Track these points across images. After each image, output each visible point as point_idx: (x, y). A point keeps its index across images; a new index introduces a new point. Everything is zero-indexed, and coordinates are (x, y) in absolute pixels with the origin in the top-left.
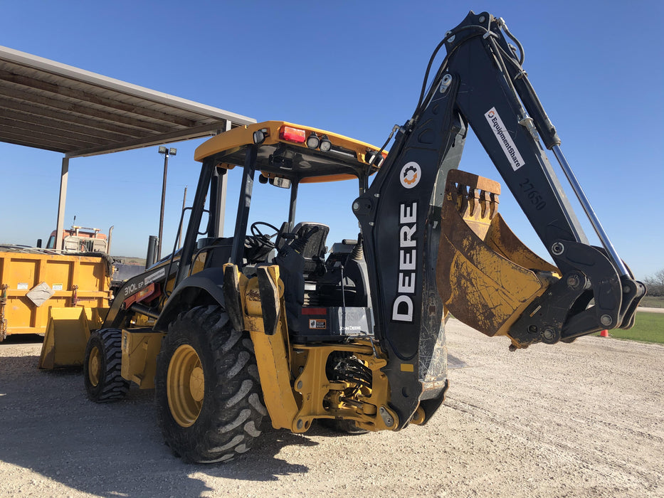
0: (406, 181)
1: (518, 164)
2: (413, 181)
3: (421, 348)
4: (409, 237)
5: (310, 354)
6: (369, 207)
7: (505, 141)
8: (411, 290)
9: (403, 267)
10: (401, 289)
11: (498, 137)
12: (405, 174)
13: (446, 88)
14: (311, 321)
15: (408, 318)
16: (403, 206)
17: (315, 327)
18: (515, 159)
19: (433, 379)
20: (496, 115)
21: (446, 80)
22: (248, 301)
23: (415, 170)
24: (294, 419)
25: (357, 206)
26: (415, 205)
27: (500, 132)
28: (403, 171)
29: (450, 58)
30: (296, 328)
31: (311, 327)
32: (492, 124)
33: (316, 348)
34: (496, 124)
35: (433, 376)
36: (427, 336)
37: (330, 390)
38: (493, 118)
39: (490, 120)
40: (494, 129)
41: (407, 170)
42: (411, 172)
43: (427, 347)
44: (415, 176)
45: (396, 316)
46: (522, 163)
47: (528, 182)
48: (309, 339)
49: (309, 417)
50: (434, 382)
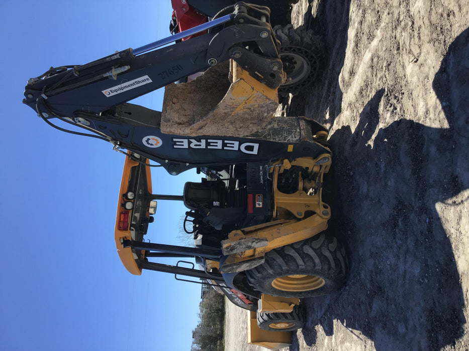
0: (156, 144)
1: (147, 79)
2: (157, 140)
3: (277, 140)
4: (198, 143)
5: (279, 206)
6: (175, 166)
7: (129, 86)
8: (237, 143)
9: (220, 146)
10: (236, 148)
11: (125, 90)
12: (152, 145)
13: (86, 121)
14: (257, 206)
15: (256, 146)
16: (175, 147)
17: (261, 203)
18: (143, 81)
19: (298, 130)
20: (108, 90)
21: (79, 121)
22: (245, 256)
23: (149, 139)
24: (322, 217)
25: (174, 173)
26: (174, 140)
27: (122, 89)
28: (149, 146)
29: (60, 116)
30: (261, 217)
31: (261, 206)
32: (115, 93)
33: (275, 201)
34: (116, 91)
35: (296, 129)
36: (269, 134)
37: (303, 190)
38: (110, 92)
39: (112, 94)
40: (119, 92)
41: (148, 143)
42: (150, 142)
43: (277, 134)
44: (153, 139)
45: (255, 152)
46: (147, 77)
47: (161, 74)
48: (270, 208)
49: (320, 205)
50: (300, 129)
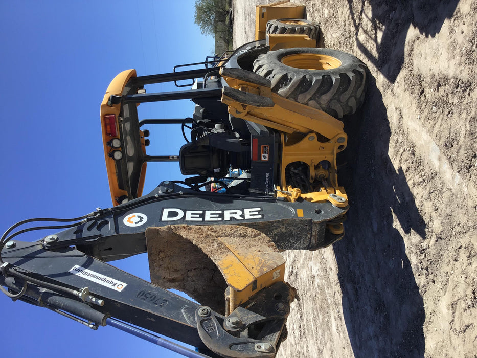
35: (306, 235)
50: (311, 235)
